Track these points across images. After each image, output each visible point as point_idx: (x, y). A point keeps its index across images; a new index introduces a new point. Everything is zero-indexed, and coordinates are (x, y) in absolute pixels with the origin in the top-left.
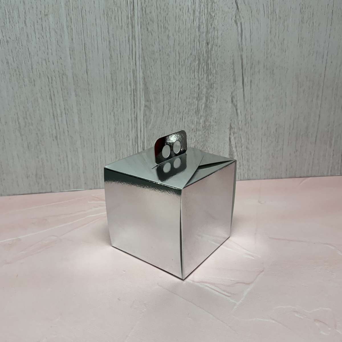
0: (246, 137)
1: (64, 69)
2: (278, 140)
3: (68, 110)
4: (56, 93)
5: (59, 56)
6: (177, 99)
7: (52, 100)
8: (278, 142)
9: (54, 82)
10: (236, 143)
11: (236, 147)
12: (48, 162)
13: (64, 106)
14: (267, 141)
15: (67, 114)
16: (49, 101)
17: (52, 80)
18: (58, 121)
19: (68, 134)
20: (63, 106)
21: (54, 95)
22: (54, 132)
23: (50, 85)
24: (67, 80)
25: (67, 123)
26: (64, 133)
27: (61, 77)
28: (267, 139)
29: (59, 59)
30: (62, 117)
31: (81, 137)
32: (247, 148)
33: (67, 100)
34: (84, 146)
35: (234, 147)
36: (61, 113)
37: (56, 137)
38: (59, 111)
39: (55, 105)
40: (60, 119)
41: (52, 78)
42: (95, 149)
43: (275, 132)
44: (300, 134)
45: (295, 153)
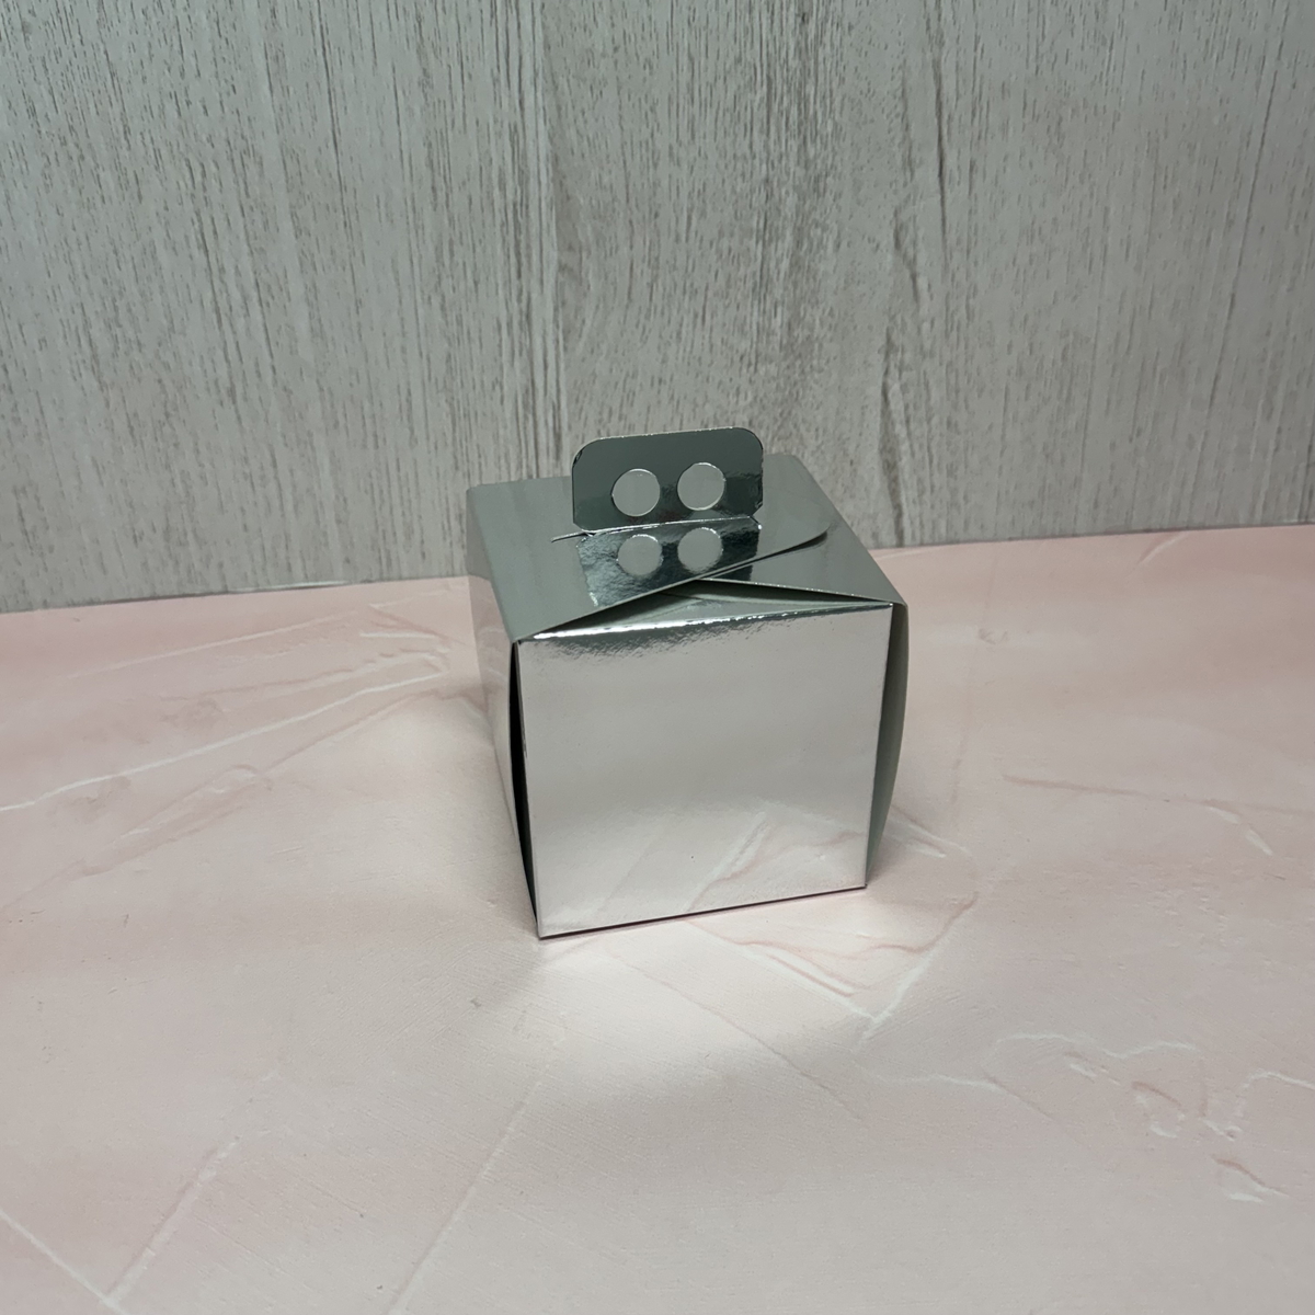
0: (948, 384)
1: (247, 134)
2: (1069, 393)
3: (269, 287)
4: (221, 226)
5: (226, 81)
6: (683, 238)
7: (206, 251)
8: (1068, 400)
9: (213, 181)
10: (907, 407)
11: (908, 421)
12: (207, 484)
13: (255, 273)
14: (1026, 398)
15: (268, 304)
16: (198, 255)
17: (204, 175)
18: (234, 333)
19: (275, 382)
20: (251, 274)
21: (215, 232)
22: (223, 372)
23: (200, 194)
24: (261, 174)
25: (268, 338)
26: (259, 375)
27: (238, 162)
28: (1028, 388)
29: (228, 94)
30: (247, 314)
31: (321, 390)
32: (949, 423)
33: (262, 250)
34: (336, 424)
35: (901, 423)
36: (245, 299)
37: (232, 392)
38: (236, 295)
39: (222, 270)
40: (240, 323)
41: (203, 166)
42: (376, 436)
43: (1060, 364)
44: (1155, 369)
45: (1131, 440)
